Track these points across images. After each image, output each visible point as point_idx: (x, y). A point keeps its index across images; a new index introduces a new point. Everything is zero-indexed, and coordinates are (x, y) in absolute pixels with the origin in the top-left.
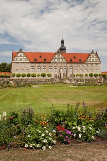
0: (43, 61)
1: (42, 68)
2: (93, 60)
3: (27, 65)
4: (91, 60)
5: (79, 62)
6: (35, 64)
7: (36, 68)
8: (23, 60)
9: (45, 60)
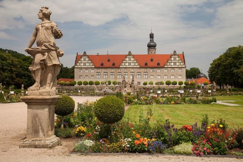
0: (111, 65)
1: (109, 74)
2: (175, 63)
3: (92, 71)
4: (172, 64)
5: (156, 65)
6: (101, 70)
7: (102, 73)
8: (87, 64)
9: (114, 64)
